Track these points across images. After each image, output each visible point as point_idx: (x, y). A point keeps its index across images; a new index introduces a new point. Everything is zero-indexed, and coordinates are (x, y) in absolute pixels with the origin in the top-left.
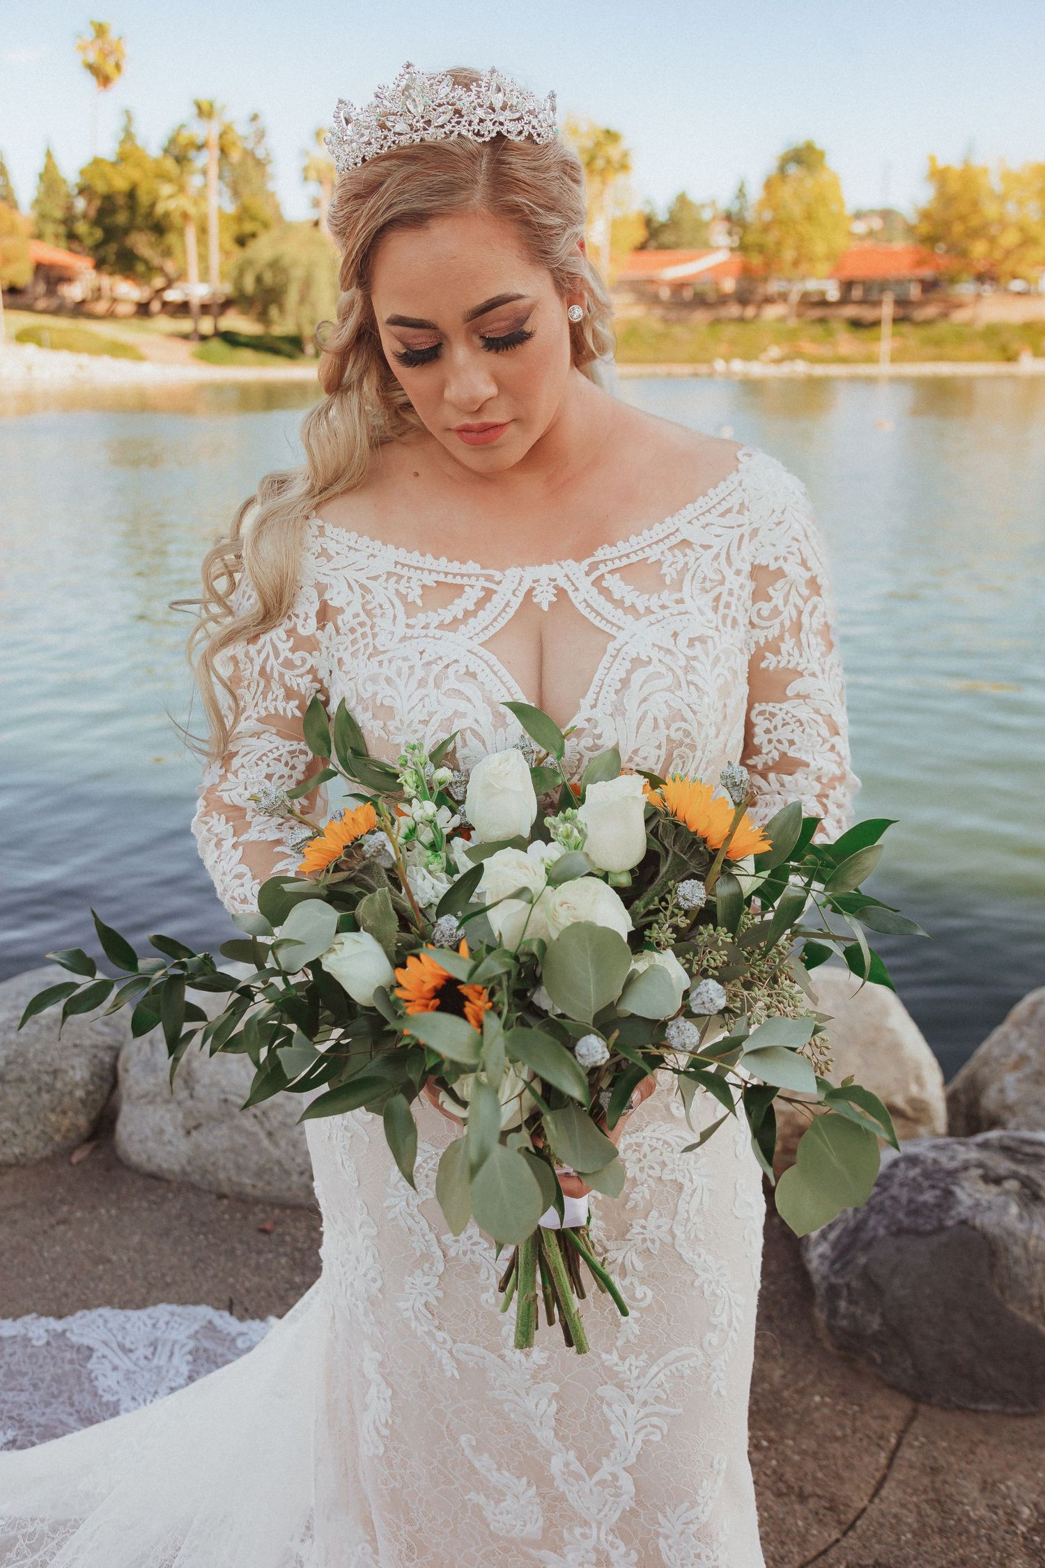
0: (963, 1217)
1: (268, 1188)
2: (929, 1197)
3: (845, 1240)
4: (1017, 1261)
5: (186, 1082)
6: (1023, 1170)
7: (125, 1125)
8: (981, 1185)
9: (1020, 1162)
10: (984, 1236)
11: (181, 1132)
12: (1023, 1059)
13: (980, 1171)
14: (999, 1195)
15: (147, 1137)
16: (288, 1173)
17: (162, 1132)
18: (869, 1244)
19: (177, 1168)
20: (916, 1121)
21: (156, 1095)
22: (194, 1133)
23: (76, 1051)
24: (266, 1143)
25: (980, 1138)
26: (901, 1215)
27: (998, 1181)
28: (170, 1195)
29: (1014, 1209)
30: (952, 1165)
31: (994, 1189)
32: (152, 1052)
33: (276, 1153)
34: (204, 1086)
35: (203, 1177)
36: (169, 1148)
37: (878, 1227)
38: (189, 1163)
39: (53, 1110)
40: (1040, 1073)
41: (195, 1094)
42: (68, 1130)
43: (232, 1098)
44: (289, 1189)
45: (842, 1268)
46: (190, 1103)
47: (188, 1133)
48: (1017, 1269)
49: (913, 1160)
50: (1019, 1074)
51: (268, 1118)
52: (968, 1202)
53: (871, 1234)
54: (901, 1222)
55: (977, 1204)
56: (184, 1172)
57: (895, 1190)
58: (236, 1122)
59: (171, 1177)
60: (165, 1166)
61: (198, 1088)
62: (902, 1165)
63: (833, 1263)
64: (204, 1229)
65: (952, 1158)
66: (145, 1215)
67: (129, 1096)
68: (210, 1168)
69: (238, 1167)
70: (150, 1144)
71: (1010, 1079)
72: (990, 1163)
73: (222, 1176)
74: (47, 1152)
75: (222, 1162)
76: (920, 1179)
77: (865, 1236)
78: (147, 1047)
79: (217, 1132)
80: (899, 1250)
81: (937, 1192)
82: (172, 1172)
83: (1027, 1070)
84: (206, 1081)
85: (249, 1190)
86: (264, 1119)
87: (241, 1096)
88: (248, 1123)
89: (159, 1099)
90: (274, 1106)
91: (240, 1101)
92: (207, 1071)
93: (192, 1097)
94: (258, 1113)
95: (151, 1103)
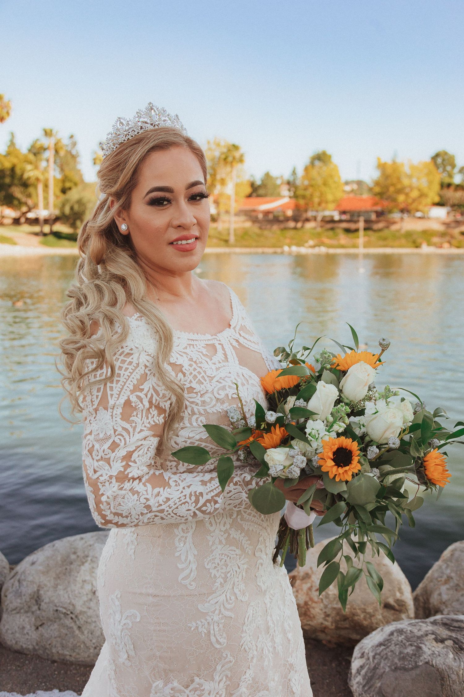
0: (427, 660)
1: (78, 656)
2: (409, 650)
3: (369, 675)
4: (454, 682)
5: (36, 601)
6: (454, 635)
7: (4, 626)
8: (434, 642)
9: (453, 630)
10: (438, 670)
11: (33, 628)
12: (449, 578)
13: (433, 636)
14: (443, 648)
15: (16, 632)
16: (88, 648)
17: (23, 628)
18: (381, 677)
19: (31, 647)
20: (400, 611)
21: (21, 609)
24: (77, 632)
25: (432, 619)
26: (396, 660)
27: (442, 641)
28: (27, 662)
29: (451, 656)
30: (420, 633)
31: (441, 645)
32: (20, 587)
33: (82, 637)
34: (45, 603)
35: (44, 651)
36: (27, 637)
37: (385, 666)
38: (37, 644)
40: (458, 585)
41: (41, 607)
43: (59, 609)
44: (89, 656)
45: (369, 688)
46: (38, 612)
47: (37, 628)
48: (454, 687)
49: (400, 632)
50: (447, 586)
51: (79, 619)
52: (429, 652)
53: (382, 671)
54: (396, 663)
55: (433, 654)
56: (34, 649)
57: (393, 647)
58: (62, 621)
59: (28, 653)
60: (24, 646)
61: (43, 604)
62: (395, 634)
63: (364, 686)
64: (45, 680)
65: (419, 630)
66: (14, 673)
67: (7, 609)
68: (48, 646)
69: (63, 646)
70: (17, 635)
71: (444, 588)
72: (438, 632)
73: (54, 651)
75: (54, 643)
76: (404, 641)
77: (379, 672)
78: (17, 584)
79: (52, 627)
80: (396, 679)
81: (414, 648)
82: (28, 649)
83: (452, 584)
84: (47, 600)
85: (68, 657)
86: (77, 620)
87: (65, 608)
88: (68, 622)
89: (22, 611)
90: (81, 612)
91: (64, 611)
92: (47, 595)
93: (39, 609)
94: (73, 616)
95: (18, 613)
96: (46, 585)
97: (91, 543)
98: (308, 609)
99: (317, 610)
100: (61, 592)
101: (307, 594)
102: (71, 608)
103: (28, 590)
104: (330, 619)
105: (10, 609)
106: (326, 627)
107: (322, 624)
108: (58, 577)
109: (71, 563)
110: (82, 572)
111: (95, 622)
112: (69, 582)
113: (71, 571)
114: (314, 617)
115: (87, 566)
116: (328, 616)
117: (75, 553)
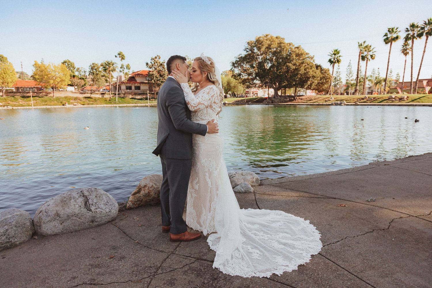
5: (58, 216)
11: (60, 224)
17: (55, 226)
19: (60, 231)
22: (63, 224)
23: (27, 220)
24: (79, 220)
28: (62, 235)
34: (62, 215)
35: (66, 231)
36: (58, 228)
38: (63, 229)
39: (26, 231)
42: (29, 235)
43: (69, 215)
44: (85, 226)
47: (62, 224)
56: (62, 232)
58: (71, 218)
59: (60, 233)
60: (57, 232)
64: (75, 236)
66: (60, 239)
67: (44, 223)
68: (68, 229)
69: (74, 226)
70: (53, 229)
73: (71, 229)
74: (27, 240)
75: (71, 226)
78: (46, 213)
79: (68, 222)
85: (77, 229)
87: (72, 214)
88: (74, 218)
89: (52, 221)
90: (79, 213)
91: (71, 215)
92: (62, 212)
93: (60, 218)
94: (76, 215)
95: (50, 222)
96: (60, 210)
97: (70, 193)
98: (149, 194)
99: (153, 193)
100: (67, 210)
101: (148, 190)
102: (74, 213)
103: (52, 213)
104: (156, 194)
105: (46, 222)
106: (155, 198)
107: (154, 197)
108: (62, 206)
109: (66, 201)
110: (71, 203)
111: (86, 214)
112: (68, 206)
113: (67, 203)
114: (152, 195)
115: (72, 200)
116: (156, 193)
117: (65, 198)
